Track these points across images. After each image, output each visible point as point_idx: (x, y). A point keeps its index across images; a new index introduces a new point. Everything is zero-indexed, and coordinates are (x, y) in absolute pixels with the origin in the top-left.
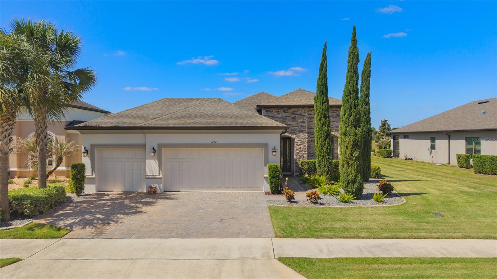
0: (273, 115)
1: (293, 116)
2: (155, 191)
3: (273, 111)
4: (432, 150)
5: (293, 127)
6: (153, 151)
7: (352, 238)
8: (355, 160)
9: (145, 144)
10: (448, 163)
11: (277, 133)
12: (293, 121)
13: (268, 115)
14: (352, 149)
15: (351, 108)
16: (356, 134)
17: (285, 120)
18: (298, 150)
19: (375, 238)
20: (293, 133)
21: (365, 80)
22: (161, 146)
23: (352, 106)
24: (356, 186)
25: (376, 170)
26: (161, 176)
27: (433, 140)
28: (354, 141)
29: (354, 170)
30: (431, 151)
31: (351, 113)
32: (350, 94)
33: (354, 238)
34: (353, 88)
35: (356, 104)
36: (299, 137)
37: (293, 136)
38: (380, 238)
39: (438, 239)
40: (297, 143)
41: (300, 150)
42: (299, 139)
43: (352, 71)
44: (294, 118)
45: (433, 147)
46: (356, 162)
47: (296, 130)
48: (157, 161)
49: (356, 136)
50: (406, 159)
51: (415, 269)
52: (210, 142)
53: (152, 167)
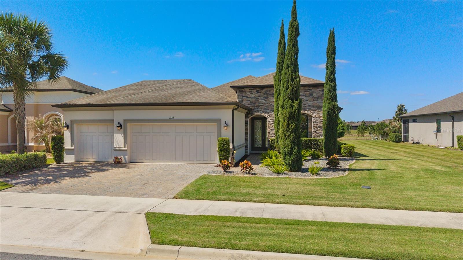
0: (246, 95)
1: (266, 96)
2: (120, 162)
3: (246, 92)
4: (438, 133)
5: (265, 106)
6: (118, 125)
7: (244, 202)
8: (292, 132)
9: (114, 120)
10: (452, 145)
11: (229, 109)
12: (265, 101)
13: (242, 95)
14: (288, 121)
16: (292, 107)
17: (258, 100)
19: (267, 203)
20: (265, 112)
22: (126, 121)
23: (290, 78)
24: (292, 158)
25: (348, 148)
26: (126, 148)
27: (438, 122)
28: (291, 113)
29: (291, 143)
30: (437, 134)
31: (289, 86)
32: (289, 67)
33: (246, 202)
34: (291, 61)
35: (294, 76)
36: (271, 116)
37: (266, 115)
38: (271, 203)
40: (270, 121)
41: (272, 129)
42: (271, 118)
43: (291, 44)
44: (266, 98)
45: (438, 130)
46: (292, 135)
47: (268, 109)
48: (123, 135)
49: (292, 109)
50: (413, 143)
51: (264, 228)
52: (168, 118)
53: (119, 140)
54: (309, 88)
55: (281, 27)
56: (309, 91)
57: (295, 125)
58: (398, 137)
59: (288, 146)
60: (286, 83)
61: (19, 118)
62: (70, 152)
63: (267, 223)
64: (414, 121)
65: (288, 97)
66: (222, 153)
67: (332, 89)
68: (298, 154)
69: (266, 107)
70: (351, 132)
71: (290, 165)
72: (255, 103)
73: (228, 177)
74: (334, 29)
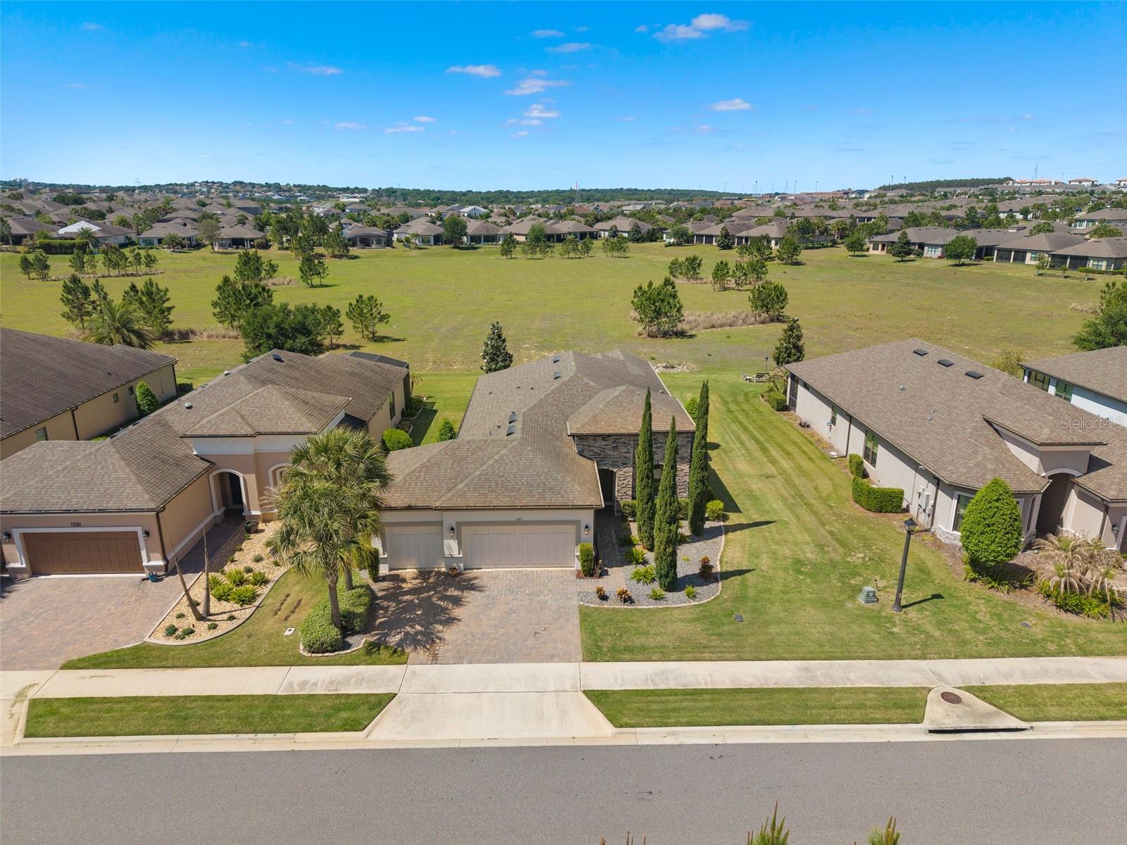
0: (588, 444)
1: (615, 445)
3: (588, 440)
4: (832, 425)
6: (451, 530)
9: (442, 522)
10: (845, 455)
12: (614, 451)
13: (582, 445)
15: (666, 505)
17: (603, 449)
18: (621, 486)
20: (614, 466)
22: (460, 524)
24: (668, 580)
25: (716, 512)
26: (461, 556)
27: (834, 411)
28: (668, 537)
33: (647, 661)
36: (622, 471)
37: (615, 470)
38: (668, 661)
39: (716, 661)
40: (619, 477)
42: (621, 473)
44: (616, 448)
45: (833, 421)
47: (618, 462)
48: (456, 541)
50: (800, 422)
52: (514, 519)
53: (452, 547)
64: (805, 387)
69: (615, 459)
71: (665, 586)
72: (599, 455)
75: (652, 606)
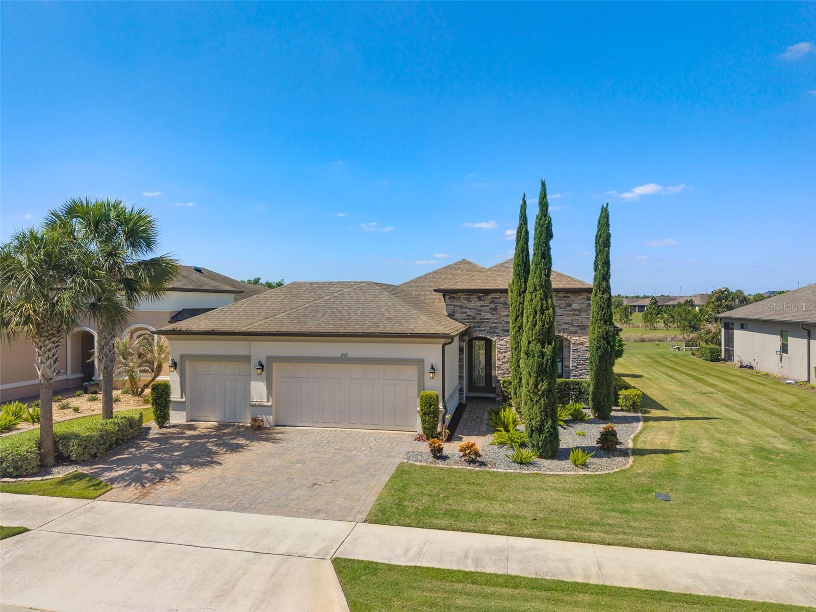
0: (460, 304)
1: (493, 306)
2: (261, 426)
3: (460, 298)
4: (784, 354)
5: (492, 323)
6: (258, 367)
7: (475, 532)
8: (542, 396)
9: (250, 356)
10: (806, 379)
11: (437, 343)
12: (492, 314)
13: (453, 303)
14: (537, 377)
16: (542, 355)
17: (479, 312)
18: (501, 361)
19: (510, 536)
20: (493, 333)
21: (600, 251)
22: (271, 359)
23: (539, 308)
24: (543, 437)
25: (631, 398)
26: (270, 404)
27: (783, 335)
28: (540, 365)
29: (541, 412)
30: (782, 355)
31: (536, 320)
32: (536, 290)
33: (477, 533)
34: (541, 281)
35: (544, 306)
36: (502, 340)
37: (494, 339)
38: (517, 536)
39: (612, 545)
40: (500, 349)
41: (503, 361)
42: (502, 342)
43: (540, 254)
44: (495, 309)
45: (784, 349)
46: (542, 399)
47: (497, 329)
48: (265, 383)
49: (543, 358)
50: (741, 367)
51: (513, 598)
52: (338, 355)
53: (258, 391)
54: (566, 295)
55: (522, 206)
56: (565, 299)
57: (547, 383)
58: (714, 353)
59: (536, 417)
60: (532, 316)
61: (106, 361)
62: (180, 406)
63: (516, 587)
64: (742, 327)
65: (536, 338)
66: (427, 418)
67: (605, 304)
68: (552, 430)
69: (493, 325)
70: (631, 320)
71: (539, 449)
72: (474, 318)
73: (441, 469)
74: (607, 204)
75: (515, 469)
